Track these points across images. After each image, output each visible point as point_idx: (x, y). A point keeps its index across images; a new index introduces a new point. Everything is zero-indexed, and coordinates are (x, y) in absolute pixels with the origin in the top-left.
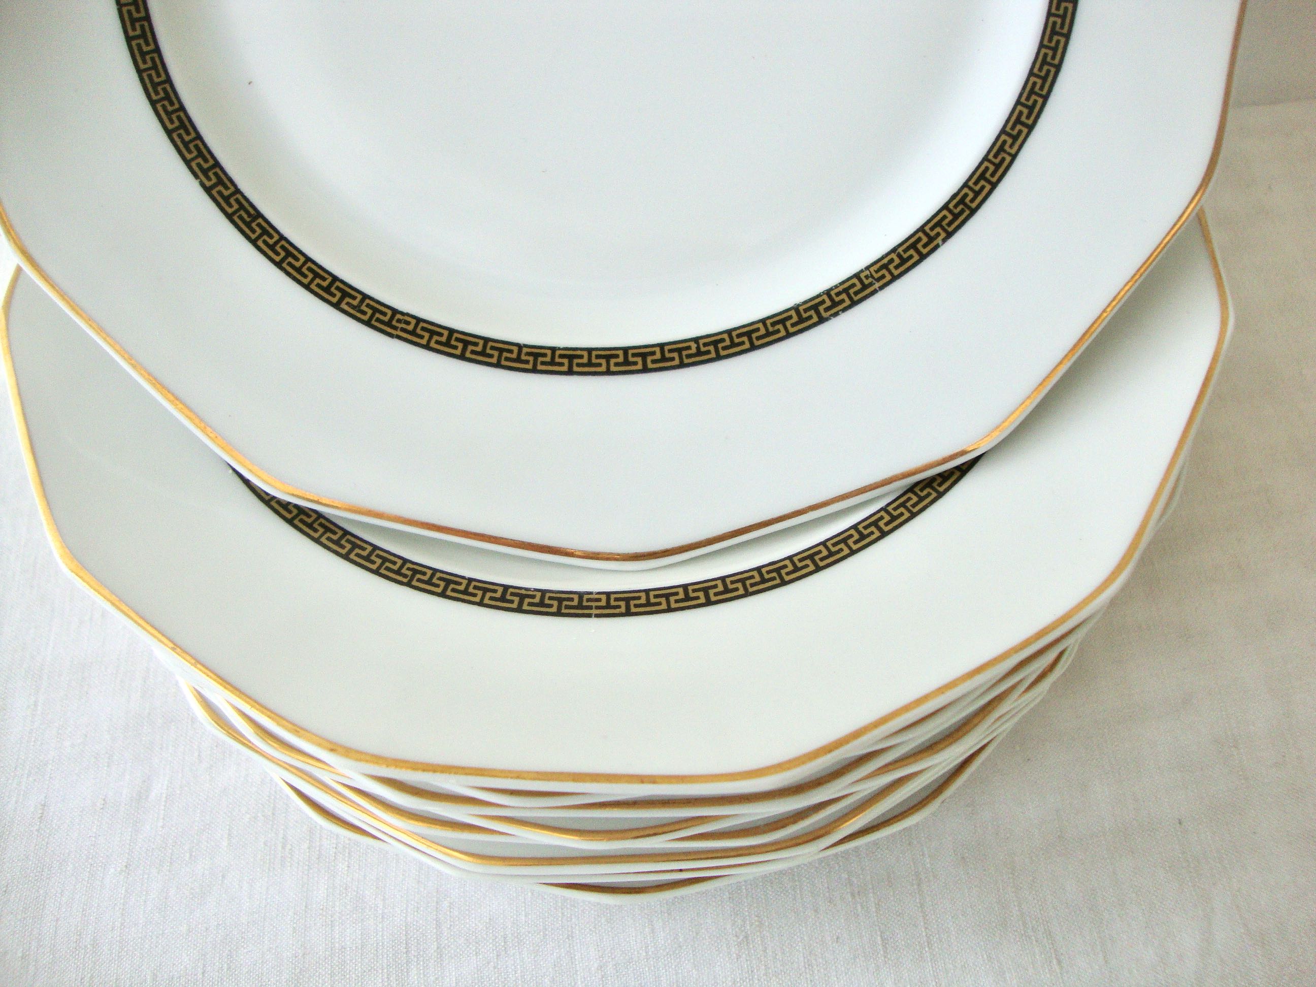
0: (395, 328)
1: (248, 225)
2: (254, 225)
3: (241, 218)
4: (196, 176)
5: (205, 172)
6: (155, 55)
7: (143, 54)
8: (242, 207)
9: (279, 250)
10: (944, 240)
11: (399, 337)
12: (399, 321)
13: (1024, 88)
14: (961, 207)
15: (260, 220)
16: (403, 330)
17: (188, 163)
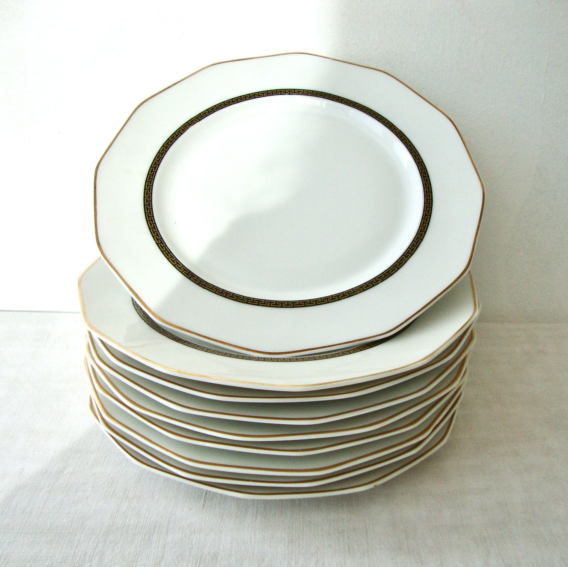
0: (206, 287)
1: (167, 255)
2: (169, 255)
3: (166, 252)
4: (155, 240)
5: (158, 240)
6: (152, 217)
7: (147, 209)
8: (166, 250)
9: (175, 262)
10: (381, 282)
11: (207, 289)
12: (207, 285)
13: (411, 244)
14: (387, 273)
15: (171, 254)
16: (208, 287)
17: (153, 237)
